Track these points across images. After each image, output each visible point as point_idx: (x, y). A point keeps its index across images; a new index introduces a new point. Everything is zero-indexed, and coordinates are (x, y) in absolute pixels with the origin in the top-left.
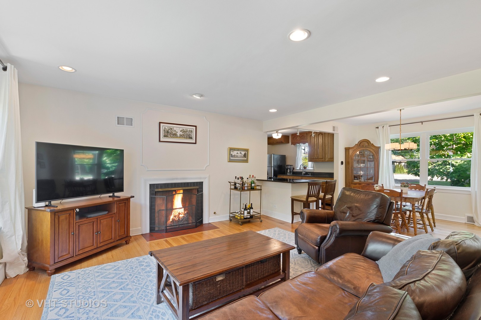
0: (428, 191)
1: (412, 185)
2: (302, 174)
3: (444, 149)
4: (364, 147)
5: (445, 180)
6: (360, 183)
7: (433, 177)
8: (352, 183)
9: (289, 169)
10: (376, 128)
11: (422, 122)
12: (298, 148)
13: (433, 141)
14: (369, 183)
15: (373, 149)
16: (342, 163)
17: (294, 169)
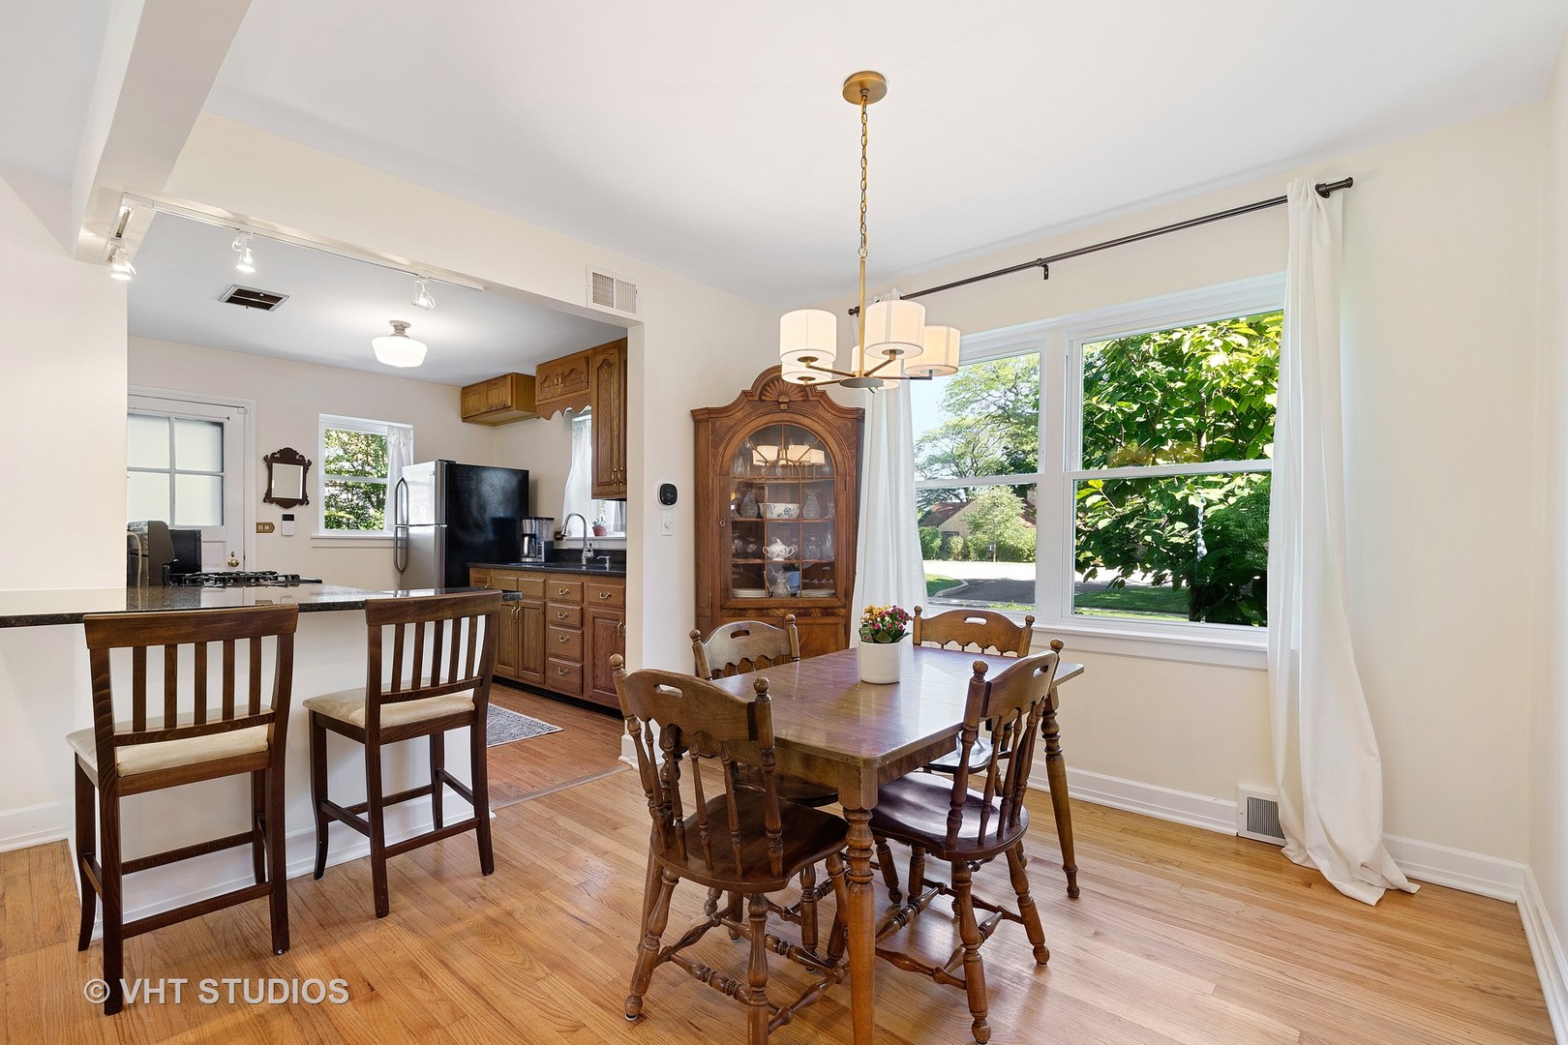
0: (988, 678)
1: (969, 620)
2: (580, 560)
3: (1166, 448)
4: (782, 406)
5: (1171, 584)
6: (772, 602)
7: (1127, 573)
8: (722, 608)
9: (526, 539)
10: (851, 312)
11: (1044, 263)
12: (574, 434)
13: (1120, 410)
14: (807, 605)
15: (827, 422)
16: (668, 495)
17: (559, 536)
